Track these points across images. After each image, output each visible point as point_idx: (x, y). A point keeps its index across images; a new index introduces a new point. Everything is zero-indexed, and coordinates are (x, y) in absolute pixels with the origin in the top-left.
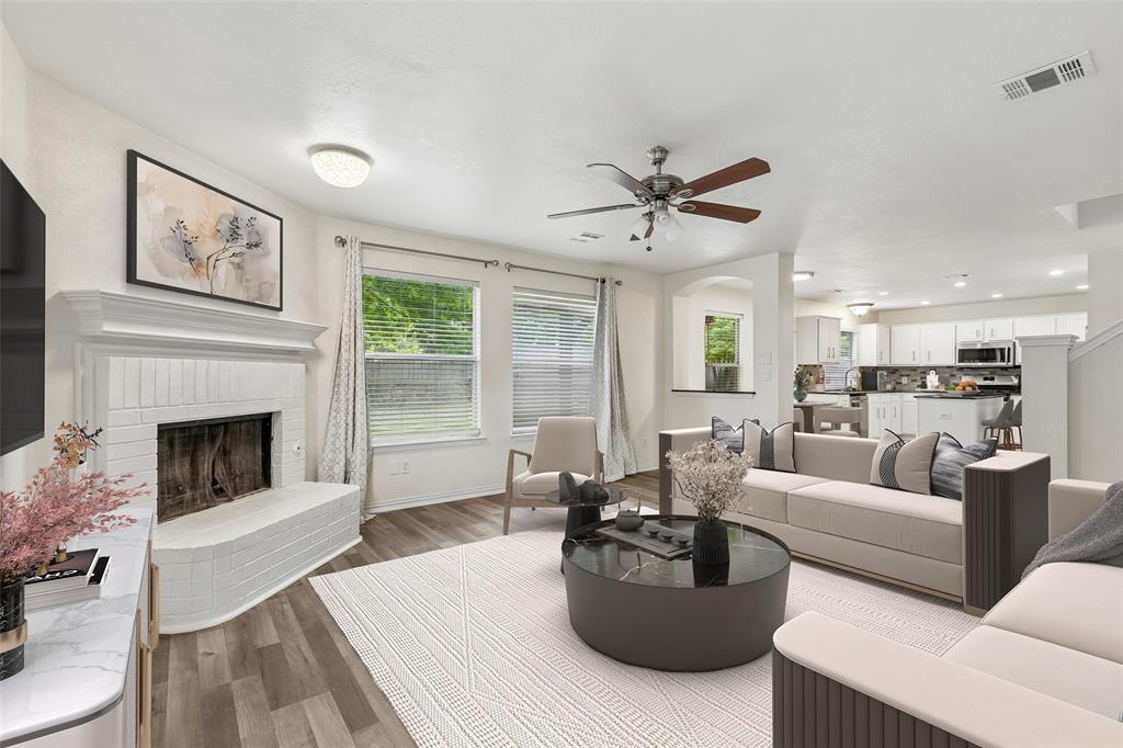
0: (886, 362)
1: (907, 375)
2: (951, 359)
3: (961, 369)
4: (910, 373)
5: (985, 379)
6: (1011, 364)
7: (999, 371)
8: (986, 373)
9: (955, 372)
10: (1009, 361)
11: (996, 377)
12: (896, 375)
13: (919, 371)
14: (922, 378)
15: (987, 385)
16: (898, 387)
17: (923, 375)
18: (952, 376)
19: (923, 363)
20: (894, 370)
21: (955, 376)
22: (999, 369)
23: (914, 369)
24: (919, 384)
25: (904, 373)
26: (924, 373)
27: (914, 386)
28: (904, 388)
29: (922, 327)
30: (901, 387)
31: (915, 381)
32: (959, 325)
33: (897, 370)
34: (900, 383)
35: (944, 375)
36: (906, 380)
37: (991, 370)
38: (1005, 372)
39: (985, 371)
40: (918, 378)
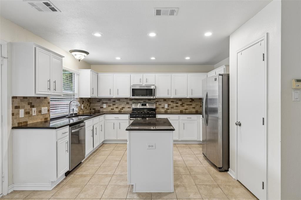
0: (95, 96)
1: (106, 103)
2: (128, 94)
4: (107, 101)
5: (142, 105)
6: (154, 97)
8: (142, 102)
11: (147, 104)
12: (101, 103)
13: (112, 100)
14: (113, 105)
15: (143, 108)
16: (101, 110)
17: (114, 103)
18: (127, 103)
19: (115, 96)
20: (99, 100)
21: (129, 103)
22: (147, 100)
23: (109, 99)
24: (112, 108)
25: (104, 101)
26: (114, 101)
27: (109, 109)
28: (105, 111)
29: (114, 75)
30: (103, 110)
31: (110, 106)
32: (132, 75)
33: (101, 100)
34: (103, 108)
35: (124, 103)
36: (105, 106)
37: (144, 100)
38: (150, 102)
39: (141, 100)
40: (111, 105)
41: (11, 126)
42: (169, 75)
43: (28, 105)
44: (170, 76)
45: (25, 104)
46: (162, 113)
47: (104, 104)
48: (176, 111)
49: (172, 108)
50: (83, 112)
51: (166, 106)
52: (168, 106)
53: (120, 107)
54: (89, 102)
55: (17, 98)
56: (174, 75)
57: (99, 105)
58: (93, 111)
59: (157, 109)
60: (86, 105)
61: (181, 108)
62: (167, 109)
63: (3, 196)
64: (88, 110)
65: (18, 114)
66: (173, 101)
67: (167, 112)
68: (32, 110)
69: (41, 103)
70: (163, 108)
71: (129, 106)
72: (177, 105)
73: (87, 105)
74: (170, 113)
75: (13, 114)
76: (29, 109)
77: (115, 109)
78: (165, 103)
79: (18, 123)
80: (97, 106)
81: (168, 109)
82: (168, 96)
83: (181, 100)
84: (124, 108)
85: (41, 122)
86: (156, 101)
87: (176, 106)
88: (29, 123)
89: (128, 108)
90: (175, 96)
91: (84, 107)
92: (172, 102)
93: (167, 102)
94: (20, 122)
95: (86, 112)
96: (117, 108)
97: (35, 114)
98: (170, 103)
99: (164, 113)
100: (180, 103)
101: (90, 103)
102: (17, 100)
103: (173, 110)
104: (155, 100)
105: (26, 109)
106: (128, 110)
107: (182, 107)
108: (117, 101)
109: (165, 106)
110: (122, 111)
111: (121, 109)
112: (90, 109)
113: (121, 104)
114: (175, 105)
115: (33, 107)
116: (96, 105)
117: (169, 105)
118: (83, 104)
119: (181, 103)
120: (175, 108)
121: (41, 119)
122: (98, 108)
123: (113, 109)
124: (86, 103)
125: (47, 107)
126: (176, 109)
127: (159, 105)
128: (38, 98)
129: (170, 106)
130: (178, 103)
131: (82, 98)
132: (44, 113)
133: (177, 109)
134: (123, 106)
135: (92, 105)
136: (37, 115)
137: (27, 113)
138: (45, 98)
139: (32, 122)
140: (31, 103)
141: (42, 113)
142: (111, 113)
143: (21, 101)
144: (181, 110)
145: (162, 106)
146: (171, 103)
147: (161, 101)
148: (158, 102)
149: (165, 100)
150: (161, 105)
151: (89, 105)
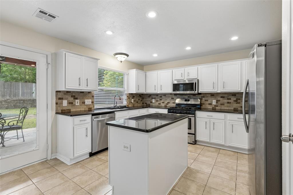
0: (142, 91)
1: (155, 98)
2: (169, 90)
3: (175, 95)
5: (186, 100)
6: (196, 92)
7: (192, 96)
8: (186, 97)
9: (174, 97)
10: (195, 90)
11: (190, 99)
12: (150, 98)
13: (159, 96)
14: (160, 100)
15: (186, 103)
16: (151, 104)
17: (161, 98)
18: (172, 98)
19: (159, 92)
20: (150, 96)
21: (173, 98)
22: (192, 95)
23: (157, 95)
24: (159, 102)
25: (154, 97)
26: (161, 97)
27: (157, 104)
28: (153, 105)
29: (159, 72)
30: (152, 104)
31: (157, 101)
32: (174, 70)
33: (151, 95)
34: (152, 102)
35: (169, 98)
36: (154, 101)
37: (189, 95)
38: (195, 97)
39: (186, 96)
40: (159, 100)
41: (54, 112)
42: (215, 65)
43: (72, 97)
44: (217, 66)
45: (68, 97)
46: (209, 110)
47: (153, 99)
48: (227, 108)
49: (221, 104)
50: (134, 105)
51: (214, 102)
52: (216, 103)
53: (166, 102)
54: (141, 97)
55: (60, 92)
56: (221, 64)
57: (150, 100)
58: (145, 105)
59: (203, 105)
60: (137, 99)
61: (235, 105)
62: (215, 106)
63: (47, 160)
64: (139, 104)
65: (62, 103)
66: (224, 96)
67: (216, 109)
68: (75, 101)
69: (85, 96)
70: (210, 104)
71: (173, 102)
72: (229, 101)
73: (139, 99)
74: (220, 110)
75: (57, 104)
76: (72, 100)
77: (161, 104)
78: (212, 98)
79: (62, 110)
80: (148, 101)
81: (217, 106)
82: (214, 90)
83: (235, 95)
84: (169, 103)
85: (85, 110)
86: (202, 97)
87: (228, 103)
88: (73, 111)
89: (173, 103)
90: (223, 90)
91: (134, 101)
92: (221, 97)
93: (216, 97)
94: (64, 109)
95: (137, 105)
96: (163, 103)
97: (79, 104)
98: (219, 99)
99: (211, 110)
100: (233, 99)
101: (143, 98)
102: (61, 93)
103: (223, 108)
104: (201, 95)
105: (69, 101)
106: (173, 105)
107: (236, 103)
108: (163, 97)
109: (212, 102)
110: (168, 105)
111: (166, 104)
112: (143, 103)
113: (167, 100)
114: (226, 101)
115: (77, 99)
116: (147, 99)
117: (217, 101)
118: (133, 98)
119: (235, 99)
120: (226, 104)
121: (85, 108)
122: (148, 103)
123: (160, 104)
124: (137, 98)
125: (91, 100)
126: (228, 107)
127: (205, 100)
128: (83, 92)
129: (219, 102)
130: (230, 99)
131: (132, 94)
132: (87, 104)
133: (230, 107)
134: (168, 101)
135: (144, 99)
136: (80, 105)
137: (70, 103)
138: (89, 93)
139: (75, 110)
140: (75, 96)
141: (86, 104)
142: (159, 107)
143: (65, 94)
144: (234, 107)
145: (209, 102)
146: (221, 99)
147: (207, 97)
148: (204, 97)
149: (212, 95)
150: (207, 101)
151: (141, 99)
